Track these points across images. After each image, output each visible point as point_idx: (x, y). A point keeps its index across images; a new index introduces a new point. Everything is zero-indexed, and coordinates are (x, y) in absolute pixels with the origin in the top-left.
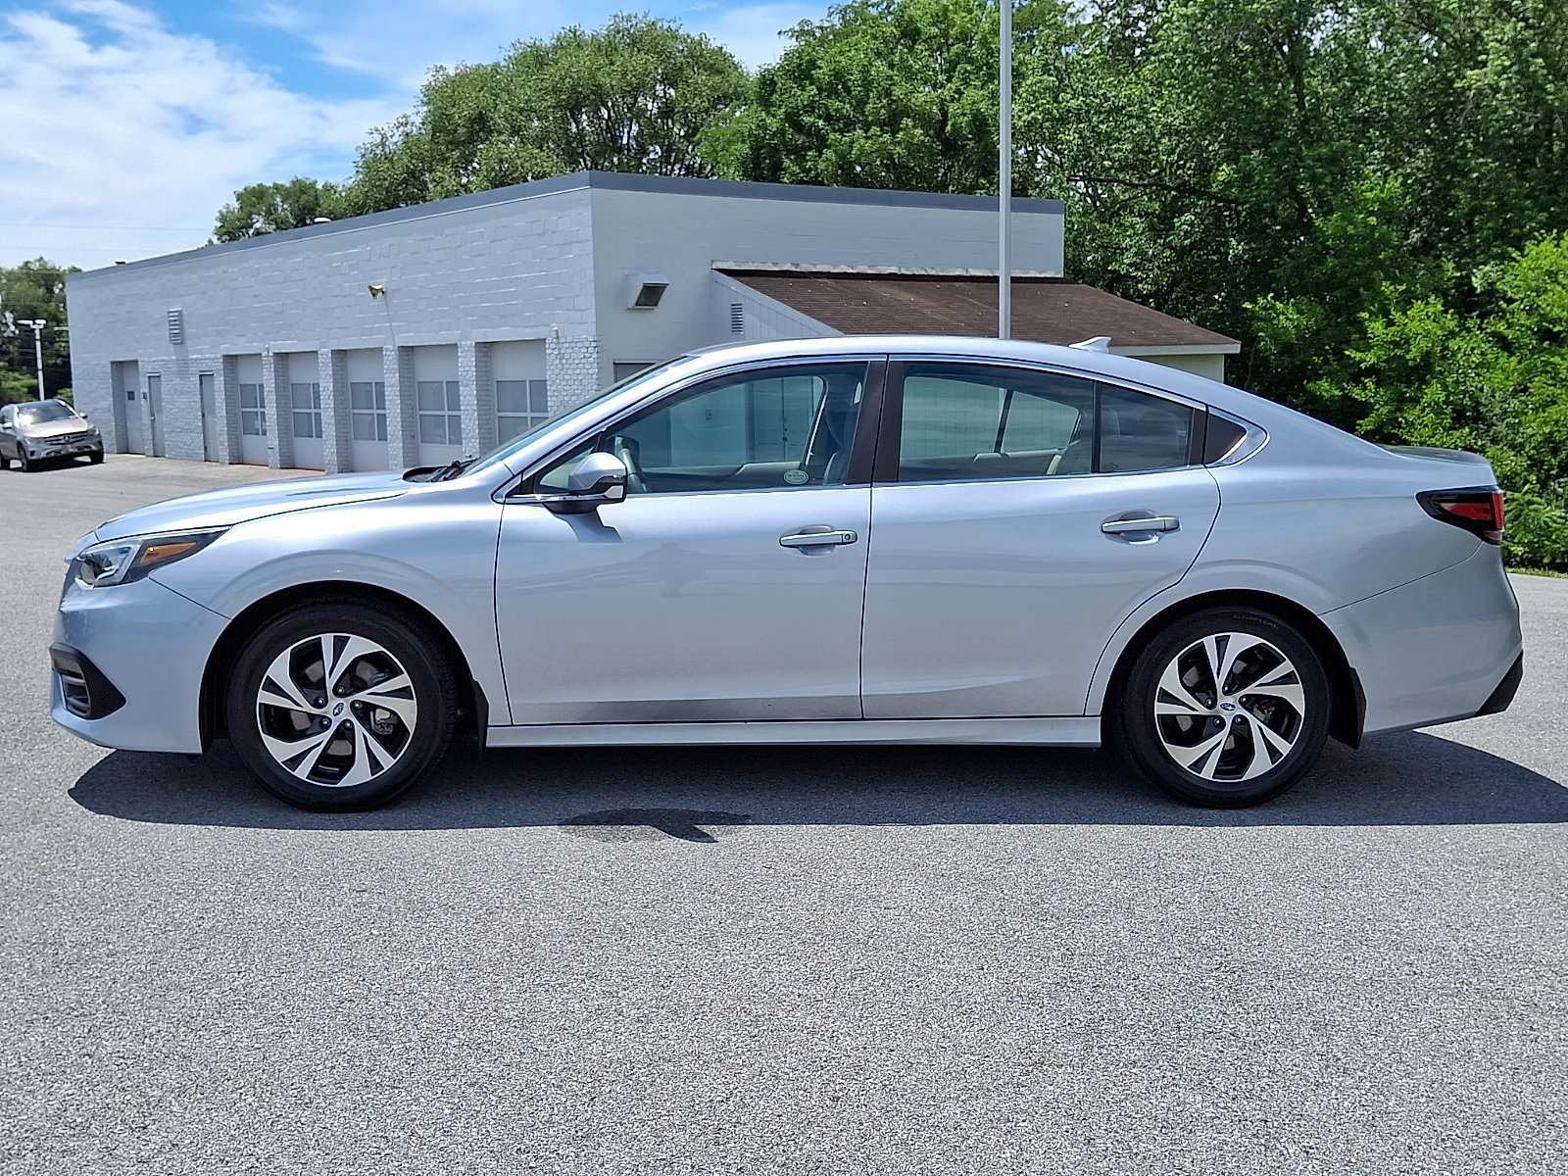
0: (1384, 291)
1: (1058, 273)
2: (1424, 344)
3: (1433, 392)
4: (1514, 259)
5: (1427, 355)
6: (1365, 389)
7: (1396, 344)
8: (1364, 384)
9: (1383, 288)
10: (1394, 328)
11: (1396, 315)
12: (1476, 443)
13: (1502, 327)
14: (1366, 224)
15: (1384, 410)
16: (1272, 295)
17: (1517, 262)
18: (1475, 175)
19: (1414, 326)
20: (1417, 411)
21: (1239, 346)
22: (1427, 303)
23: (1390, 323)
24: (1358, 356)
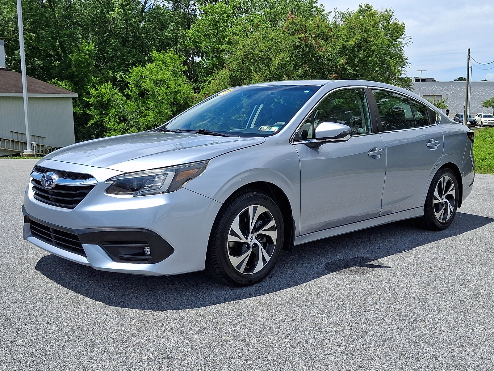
0: (93, 80)
1: (4, 67)
2: (107, 96)
3: (112, 112)
4: (130, 72)
5: (109, 100)
6: (91, 110)
7: (98, 96)
8: (91, 109)
9: (92, 79)
10: (98, 91)
11: (98, 87)
12: (126, 128)
13: (129, 92)
14: (85, 58)
15: (98, 117)
16: (56, 79)
17: (131, 73)
18: (114, 45)
19: (104, 91)
20: (108, 118)
21: (77, 95)
22: (108, 84)
23: (96, 90)
24: (88, 100)
